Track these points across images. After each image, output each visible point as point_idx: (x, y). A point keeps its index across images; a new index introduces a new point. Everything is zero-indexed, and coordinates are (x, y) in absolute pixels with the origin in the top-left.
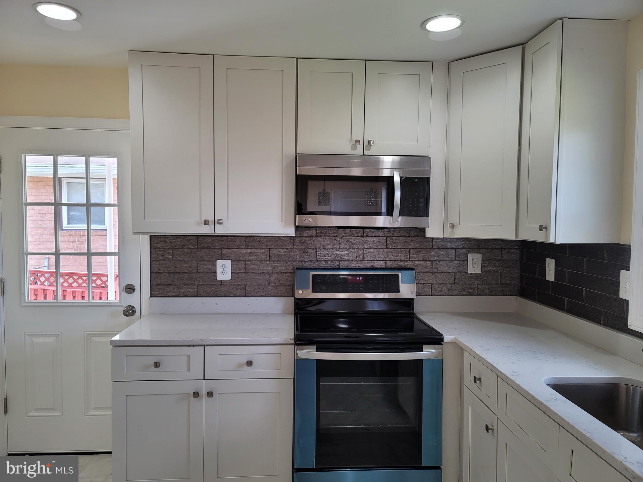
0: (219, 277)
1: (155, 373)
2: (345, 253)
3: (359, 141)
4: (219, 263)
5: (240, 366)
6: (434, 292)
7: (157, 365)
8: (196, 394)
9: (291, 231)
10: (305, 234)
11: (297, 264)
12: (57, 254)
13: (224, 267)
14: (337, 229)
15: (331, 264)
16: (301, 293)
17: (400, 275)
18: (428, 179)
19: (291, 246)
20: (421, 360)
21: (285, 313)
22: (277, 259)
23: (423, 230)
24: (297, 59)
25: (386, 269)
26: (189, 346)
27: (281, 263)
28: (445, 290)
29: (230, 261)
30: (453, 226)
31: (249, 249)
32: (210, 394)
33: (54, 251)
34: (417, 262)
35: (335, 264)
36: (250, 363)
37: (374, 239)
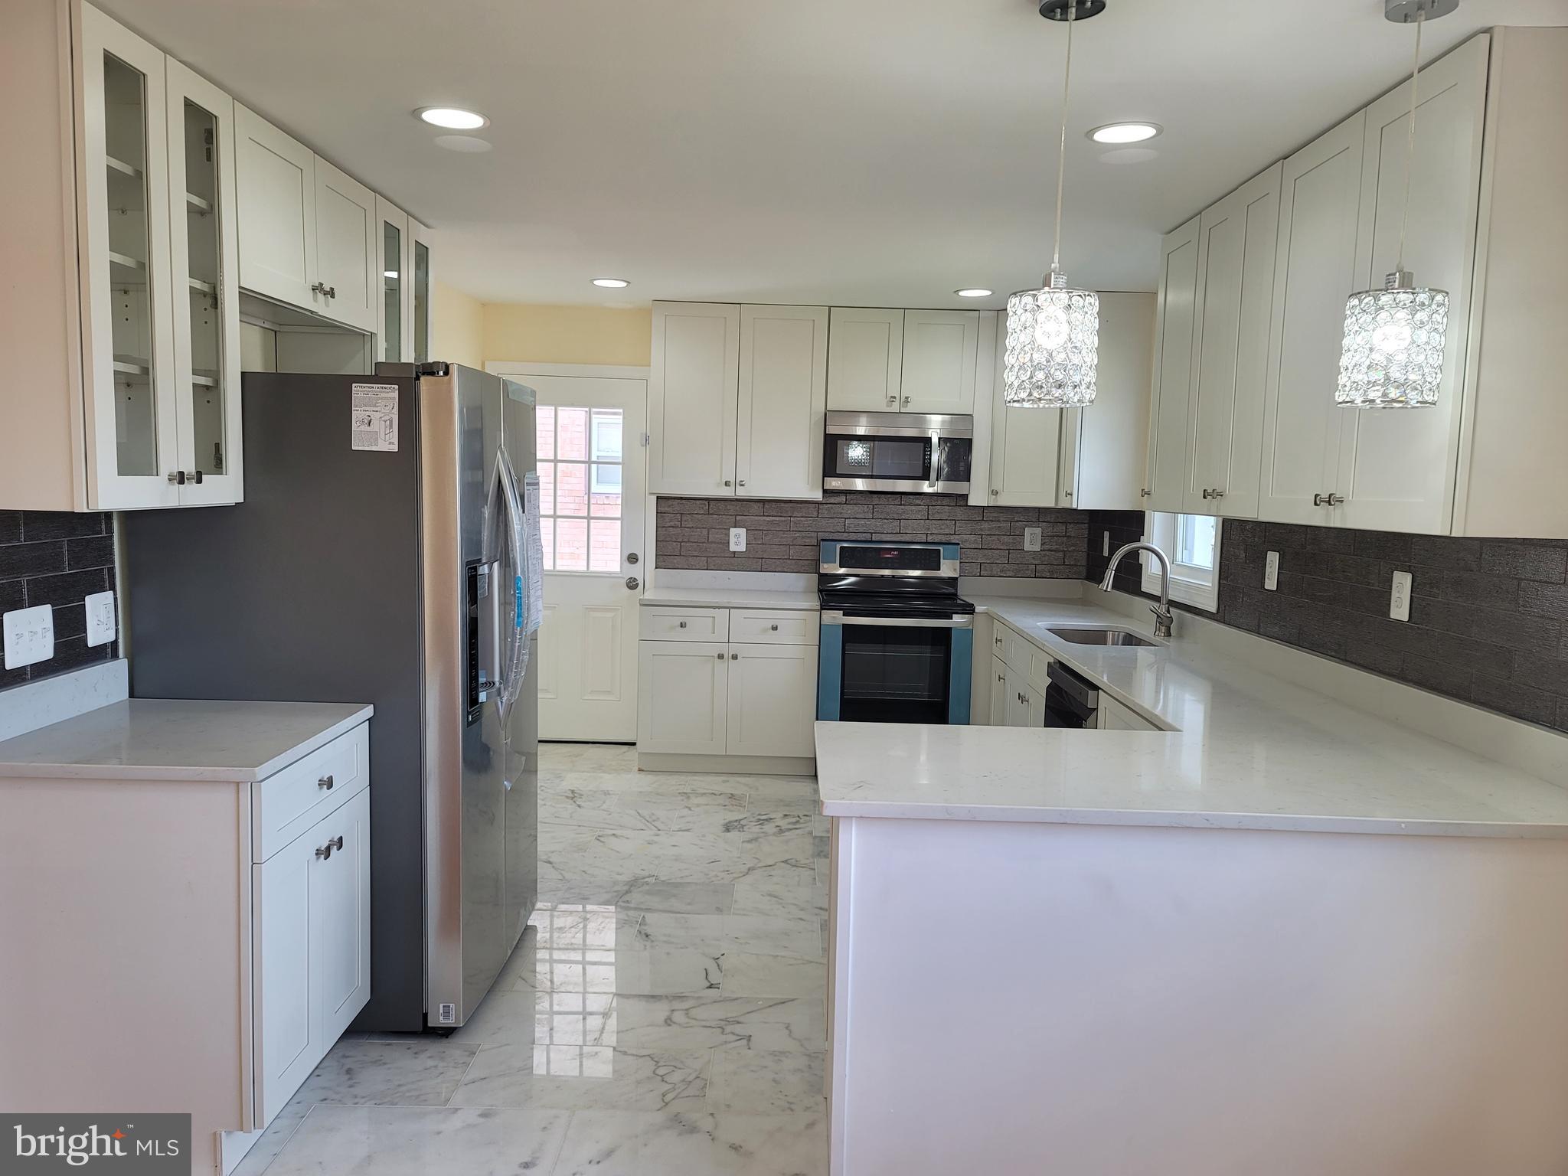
0: (733, 548)
1: (681, 634)
2: (879, 523)
3: (895, 397)
4: (733, 531)
5: (765, 631)
6: (982, 573)
7: (682, 625)
8: (721, 657)
9: (818, 495)
10: (832, 500)
11: (821, 536)
12: (555, 517)
13: (737, 536)
14: (870, 495)
15: (862, 537)
16: (828, 568)
17: (941, 549)
18: (970, 441)
19: (815, 514)
20: (949, 629)
21: (806, 591)
22: (800, 529)
23: (965, 497)
24: (830, 307)
25: (927, 543)
26: (714, 608)
27: (803, 534)
28: (996, 570)
29: (745, 530)
30: (995, 493)
31: (767, 516)
32: (735, 657)
33: (552, 513)
34: (965, 536)
35: (868, 537)
36: (775, 628)
37: (914, 508)
